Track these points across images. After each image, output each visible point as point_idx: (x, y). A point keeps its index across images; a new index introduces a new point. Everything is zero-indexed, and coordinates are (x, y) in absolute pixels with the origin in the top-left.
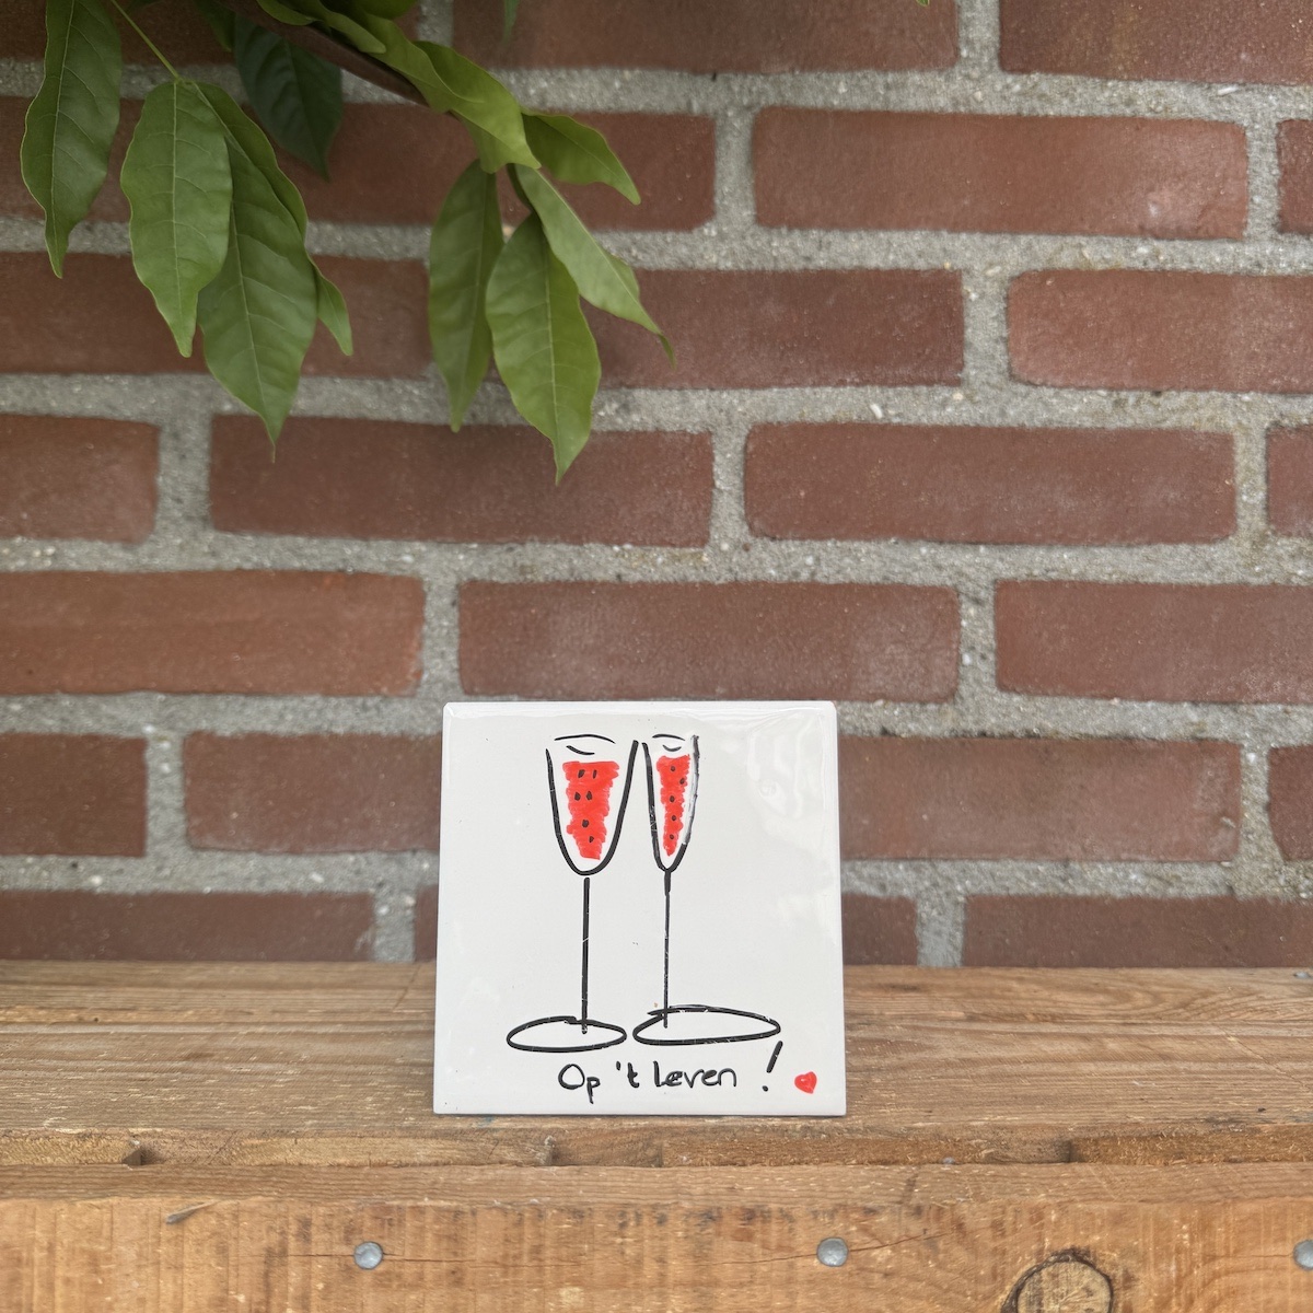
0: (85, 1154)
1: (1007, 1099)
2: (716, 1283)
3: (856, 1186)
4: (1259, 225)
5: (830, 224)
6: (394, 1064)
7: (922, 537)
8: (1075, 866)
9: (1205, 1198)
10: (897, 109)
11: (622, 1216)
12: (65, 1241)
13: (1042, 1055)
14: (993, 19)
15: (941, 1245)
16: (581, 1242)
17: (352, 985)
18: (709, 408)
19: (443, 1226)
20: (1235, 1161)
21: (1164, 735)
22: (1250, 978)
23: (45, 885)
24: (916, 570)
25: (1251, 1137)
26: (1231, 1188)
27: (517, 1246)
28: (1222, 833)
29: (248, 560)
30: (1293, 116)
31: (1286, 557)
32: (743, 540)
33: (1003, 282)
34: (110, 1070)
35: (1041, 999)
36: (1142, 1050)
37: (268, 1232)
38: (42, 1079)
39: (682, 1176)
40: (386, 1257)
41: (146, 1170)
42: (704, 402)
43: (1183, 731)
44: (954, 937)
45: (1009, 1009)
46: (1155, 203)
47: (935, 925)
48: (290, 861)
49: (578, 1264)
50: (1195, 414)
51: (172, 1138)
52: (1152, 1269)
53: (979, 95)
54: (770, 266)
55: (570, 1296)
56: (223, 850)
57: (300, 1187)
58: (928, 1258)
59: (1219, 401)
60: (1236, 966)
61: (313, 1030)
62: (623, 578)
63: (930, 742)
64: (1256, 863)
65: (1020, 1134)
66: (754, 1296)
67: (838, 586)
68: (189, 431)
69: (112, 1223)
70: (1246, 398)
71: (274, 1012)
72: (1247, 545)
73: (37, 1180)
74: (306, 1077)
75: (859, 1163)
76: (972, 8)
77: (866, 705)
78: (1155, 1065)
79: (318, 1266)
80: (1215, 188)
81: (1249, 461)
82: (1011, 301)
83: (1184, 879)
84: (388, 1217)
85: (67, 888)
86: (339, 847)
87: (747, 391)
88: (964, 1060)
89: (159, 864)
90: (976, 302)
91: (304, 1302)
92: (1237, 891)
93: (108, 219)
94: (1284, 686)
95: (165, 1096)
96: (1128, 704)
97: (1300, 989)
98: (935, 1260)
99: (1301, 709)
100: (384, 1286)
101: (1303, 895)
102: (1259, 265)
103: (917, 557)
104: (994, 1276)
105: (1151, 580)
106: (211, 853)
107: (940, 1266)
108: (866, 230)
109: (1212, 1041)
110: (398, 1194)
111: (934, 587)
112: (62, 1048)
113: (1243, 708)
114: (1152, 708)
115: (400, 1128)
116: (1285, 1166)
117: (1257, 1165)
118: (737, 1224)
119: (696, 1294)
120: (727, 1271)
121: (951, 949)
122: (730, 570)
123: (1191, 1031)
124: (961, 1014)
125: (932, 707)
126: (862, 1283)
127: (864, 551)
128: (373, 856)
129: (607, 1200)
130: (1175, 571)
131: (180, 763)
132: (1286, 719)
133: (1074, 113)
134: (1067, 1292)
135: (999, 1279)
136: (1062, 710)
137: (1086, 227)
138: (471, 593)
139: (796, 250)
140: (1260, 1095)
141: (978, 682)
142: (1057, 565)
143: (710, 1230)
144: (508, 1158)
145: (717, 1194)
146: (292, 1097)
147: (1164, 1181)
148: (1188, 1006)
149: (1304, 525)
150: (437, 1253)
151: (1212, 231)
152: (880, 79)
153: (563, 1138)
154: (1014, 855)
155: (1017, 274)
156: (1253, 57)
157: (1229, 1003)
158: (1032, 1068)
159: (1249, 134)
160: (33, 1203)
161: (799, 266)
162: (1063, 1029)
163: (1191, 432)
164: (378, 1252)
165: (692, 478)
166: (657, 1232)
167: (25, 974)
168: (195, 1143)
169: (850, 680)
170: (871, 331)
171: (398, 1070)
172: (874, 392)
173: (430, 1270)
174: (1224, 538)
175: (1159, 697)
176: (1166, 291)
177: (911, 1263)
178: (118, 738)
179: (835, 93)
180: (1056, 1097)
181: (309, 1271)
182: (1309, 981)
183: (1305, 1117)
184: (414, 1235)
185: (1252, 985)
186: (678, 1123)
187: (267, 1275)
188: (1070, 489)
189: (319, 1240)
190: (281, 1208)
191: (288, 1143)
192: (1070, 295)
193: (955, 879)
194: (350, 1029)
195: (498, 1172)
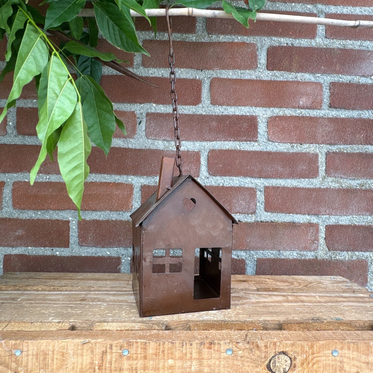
0: (60, 327)
1: (267, 313)
2: (203, 359)
3: (234, 336)
4: (325, 106)
5: (228, 105)
6: (128, 302)
7: (248, 176)
8: (281, 252)
9: (312, 340)
10: (243, 79)
11: (182, 344)
12: (56, 350)
13: (274, 300)
14: (266, 59)
15: (253, 350)
16: (173, 349)
17: (116, 279)
18: (200, 146)
19: (142, 346)
20: (318, 330)
21: (302, 222)
22: (321, 278)
23: (45, 255)
24: (247, 184)
25: (322, 324)
26: (318, 337)
27: (159, 350)
28: (314, 244)
29: (93, 180)
30: (333, 81)
31: (330, 182)
32: (207, 176)
33: (267, 119)
34: (63, 304)
35: (274, 284)
36: (297, 299)
37: (103, 347)
38: (48, 306)
39: (196, 333)
41: (74, 332)
42: (199, 144)
43: (306, 221)
44: (254, 268)
45: (266, 287)
46: (301, 101)
47: (250, 265)
48: (102, 249)
49: (172, 354)
50: (310, 149)
51: (79, 323)
52: (300, 356)
53: (262, 76)
54: (214, 114)
55: (171, 362)
56: (87, 246)
57: (110, 336)
58: (250, 353)
59: (315, 146)
60: (317, 275)
61: (109, 293)
63: (250, 223)
64: (322, 251)
65: (270, 322)
66: (211, 362)
67: (229, 187)
69: (67, 345)
70: (321, 145)
71: (99, 287)
72: (321, 179)
73: (50, 335)
74: (109, 306)
75: (234, 330)
76: (261, 55)
77: (235, 215)
78: (300, 303)
79: (114, 355)
80: (315, 97)
81: (322, 159)
82: (269, 123)
83: (306, 255)
84: (130, 344)
85: (50, 255)
86: (113, 246)
87: (209, 142)
88: (257, 302)
89: (72, 249)
90: (261, 123)
91: (111, 363)
92: (318, 258)
94: (329, 211)
95: (77, 311)
96: (294, 215)
97: (332, 282)
99: (333, 216)
100: (129, 359)
101: (333, 259)
102: (325, 115)
103: (247, 181)
105: (299, 187)
106: (84, 247)
107: (253, 355)
108: (236, 106)
109: (312, 297)
110: (132, 338)
111: (251, 188)
112: (51, 298)
113: (320, 216)
114: (299, 216)
115: (131, 320)
116: (330, 332)
117: (323, 331)
118: (208, 345)
119: (199, 361)
120: (206, 356)
121: (253, 271)
122: (204, 183)
123: (308, 294)
124: (256, 288)
125: (250, 215)
126: (236, 359)
127: (235, 179)
128: (121, 248)
129: (179, 340)
130: (305, 185)
131: (77, 226)
132: (330, 219)
133: (283, 80)
134: (281, 361)
135: (266, 358)
136: (279, 216)
137: (286, 106)
138: (144, 188)
139: (220, 110)
140: (324, 312)
142: (278, 183)
143: (202, 347)
144: (156, 328)
145: (203, 338)
146: (106, 311)
147: (303, 335)
148: (308, 287)
149: (334, 175)
150: (141, 352)
151: (314, 107)
152: (239, 72)
154: (268, 249)
155: (270, 117)
156: (324, 68)
157: (316, 286)
158: (272, 304)
159: (323, 85)
160: (49, 341)
161: (220, 114)
162: (279, 293)
163: (309, 153)
164: (128, 352)
165: (196, 161)
166: (190, 347)
167: (40, 276)
168: (84, 324)
169: (231, 209)
170: (237, 129)
171: (130, 304)
172: (237, 143)
173: (139, 356)
174: (316, 177)
175: (301, 214)
176: (304, 121)
177: (247, 354)
178: (63, 220)
179: (229, 75)
180: (278, 312)
181: (112, 356)
182: (334, 279)
183: (334, 318)
184: (136, 348)
185: (321, 281)
186: (194, 319)
187: (102, 357)
188: (281, 166)
189: (114, 349)
190: (106, 342)
191: (106, 324)
192: (282, 122)
193: (254, 255)
194: (117, 293)
195: (154, 332)
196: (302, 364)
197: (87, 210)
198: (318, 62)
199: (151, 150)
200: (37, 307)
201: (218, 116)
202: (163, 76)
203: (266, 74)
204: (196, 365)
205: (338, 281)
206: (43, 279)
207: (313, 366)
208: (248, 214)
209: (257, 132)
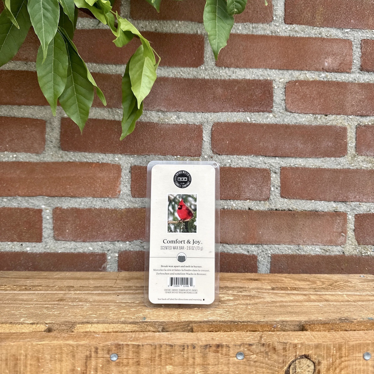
0: (33, 329)
1: (285, 313)
2: (209, 364)
3: (246, 338)
4: (355, 68)
5: (237, 67)
6: (116, 302)
7: (261, 155)
8: (301, 246)
9: (340, 341)
10: (256, 34)
11: (183, 347)
12: (30, 354)
13: (294, 300)
14: (283, 9)
15: (269, 354)
16: (172, 353)
17: (101, 278)
18: (202, 118)
19: (134, 349)
20: (346, 331)
21: (326, 210)
23: (13, 250)
24: (259, 164)
25: (351, 324)
26: (347, 338)
27: (155, 354)
28: (341, 237)
29: (72, 159)
30: (365, 38)
31: (361, 161)
32: (211, 155)
33: (284, 84)
34: (37, 304)
35: (292, 283)
37: (86, 351)
38: (18, 307)
39: (199, 335)
40: (119, 358)
41: (51, 334)
42: (200, 116)
43: (331, 209)
44: (268, 266)
45: (283, 286)
46: (327, 62)
47: (262, 262)
48: (83, 244)
49: (171, 359)
50: (337, 121)
51: (57, 324)
52: (326, 360)
53: (278, 30)
54: (219, 78)
55: (169, 368)
56: (64, 241)
57: (95, 339)
58: (266, 357)
59: (343, 118)
60: (344, 273)
61: (92, 292)
63: (262, 212)
64: (351, 246)
65: (289, 323)
66: (219, 368)
67: (237, 168)
68: (55, 122)
69: (43, 349)
70: (351, 117)
71: (80, 287)
72: (350, 158)
73: (21, 336)
74: (92, 306)
75: (246, 331)
76: (277, 6)
77: (244, 201)
78: (324, 303)
79: (100, 360)
80: (343, 58)
81: (351, 135)
82: (286, 89)
83: (331, 250)
84: (119, 347)
85: (19, 251)
86: (97, 240)
87: (213, 113)
88: (272, 301)
89: (46, 244)
90: (277, 89)
91: (96, 370)
92: (345, 253)
93: (31, 61)
94: (359, 197)
95: (54, 312)
96: (316, 202)
97: (362, 280)
98: (268, 358)
99: (364, 203)
100: (118, 366)
101: (363, 255)
102: (355, 80)
103: (259, 160)
104: (283, 362)
105: (323, 167)
106: (61, 241)
108: (246, 68)
109: (339, 296)
110: (122, 340)
111: (264, 169)
112: (23, 298)
113: (348, 203)
114: (323, 203)
116: (361, 332)
117: (353, 332)
118: (214, 348)
119: (203, 367)
120: (211, 361)
121: (267, 269)
123: (333, 293)
124: (270, 288)
125: (262, 202)
126: (248, 364)
127: (244, 158)
128: (106, 242)
129: (179, 342)
130: (330, 165)
131: (52, 216)
132: (360, 206)
133: (305, 36)
134: (303, 366)
135: (285, 363)
136: (298, 203)
137: (308, 68)
138: (134, 169)
139: (226, 73)
140: (353, 312)
141: (275, 195)
142: (298, 163)
143: (207, 350)
144: (151, 330)
145: (209, 340)
146: (89, 312)
147: (329, 336)
148: (332, 286)
149: (366, 153)
150: (133, 356)
151: (342, 70)
152: (251, 25)
153: (165, 324)
154: (284, 243)
155: (288, 81)
156: (355, 21)
157: (343, 284)
158: (291, 304)
159: (353, 43)
160: (21, 343)
161: (227, 78)
162: (298, 292)
163: (335, 126)
164: (117, 356)
165: (197, 137)
166: (193, 351)
167: (9, 275)
169: (240, 194)
170: (247, 97)
171: (118, 304)
172: (247, 114)
173: (131, 361)
174: (344, 156)
175: (325, 200)
176: (329, 87)
177: (261, 359)
178: (34, 209)
179: (238, 29)
180: (298, 312)
181: (98, 362)
182: (364, 278)
183: (365, 318)
184: (127, 352)
185: (349, 279)
186: (196, 320)
187: (86, 363)
188: (302, 142)
189: (100, 353)
191: (89, 325)
192: (302, 87)
193: (268, 250)
194: (103, 292)
195: (149, 334)
196: (328, 369)
197: (63, 196)
198: (346, 14)
199: (142, 122)
200: (5, 307)
201: (224, 81)
202: (156, 30)
203: (284, 28)
204: (200, 372)
205: (369, 279)
206: (12, 278)
207: (340, 371)
208: (260, 201)
209: (272, 100)
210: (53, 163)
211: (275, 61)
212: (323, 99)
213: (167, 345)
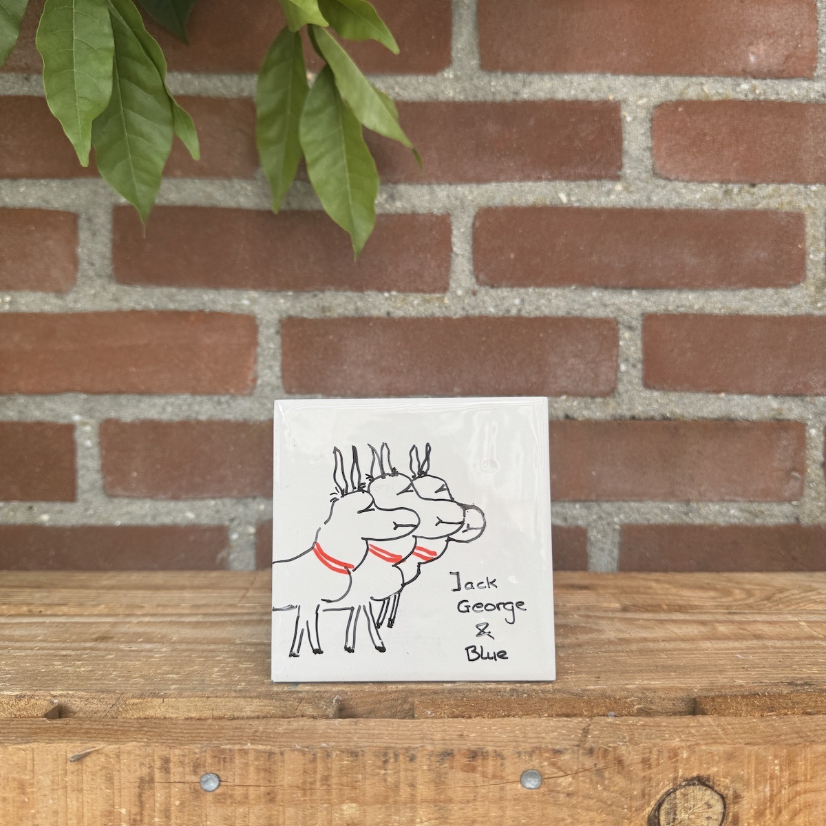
0: (19, 710)
1: (651, 668)
2: (450, 801)
3: (547, 733)
4: (824, 68)
5: (531, 70)
6: (234, 644)
7: (593, 284)
8: (694, 505)
9: (791, 742)
11: (385, 756)
13: (675, 635)
15: (606, 774)
16: (356, 773)
17: (212, 587)
18: (448, 197)
19: (261, 762)
20: (810, 714)
21: (755, 417)
22: (811, 579)
23: (12, 521)
24: (590, 306)
25: (820, 695)
26: (809, 734)
27: (313, 776)
28: (792, 483)
29: (139, 304)
32: (472, 288)
33: (648, 110)
34: (43, 649)
35: (672, 595)
36: (741, 631)
37: (140, 766)
39: (429, 725)
40: (222, 783)
41: (60, 722)
42: (445, 193)
43: (767, 415)
44: (612, 552)
45: (650, 602)
46: (753, 53)
47: (600, 545)
48: (172, 504)
49: (355, 788)
50: (779, 200)
51: (80, 698)
52: (753, 790)
54: (490, 98)
55: (349, 810)
56: (128, 497)
57: (163, 735)
58: (597, 783)
59: (795, 190)
60: (801, 570)
62: (392, 315)
63: (597, 423)
64: (814, 503)
65: (660, 693)
66: (477, 809)
67: (536, 319)
68: (98, 217)
69: (33, 760)
70: (814, 188)
71: (158, 606)
72: (813, 288)
74: (175, 654)
75: (549, 716)
77: (554, 399)
78: (751, 642)
79: (175, 789)
80: (795, 43)
81: (815, 230)
82: (654, 122)
83: (766, 512)
84: (223, 756)
85: (26, 523)
86: (205, 495)
87: (474, 186)
88: (620, 640)
89: (86, 506)
90: (631, 122)
91: (166, 813)
92: (801, 521)
95: (78, 667)
96: (731, 397)
98: (602, 784)
100: (221, 802)
102: (824, 96)
103: (590, 299)
104: (644, 795)
105: (747, 313)
106: (120, 499)
108: (555, 74)
109: (789, 625)
110: (231, 740)
111: (601, 319)
112: (13, 633)
113: (808, 399)
114: (747, 399)
115: (235, 691)
118: (465, 761)
119: (437, 808)
120: (457, 792)
121: (610, 559)
122: (463, 309)
123: (775, 618)
124: (617, 605)
125: (599, 400)
126: (552, 800)
127: (553, 294)
128: (227, 501)
129: (375, 744)
130: (764, 307)
131: (96, 440)
134: (694, 806)
135: (647, 797)
136: (686, 401)
137: (706, 70)
138: (290, 326)
139: (507, 87)
142: (684, 303)
143: (446, 765)
144: (308, 713)
145: (451, 740)
146: (164, 668)
147: (762, 728)
148: (772, 600)
150: (257, 780)
151: (792, 73)
153: (347, 697)
154: (653, 498)
155: (658, 103)
157: (798, 597)
158: (668, 645)
159: (819, 4)
161: (509, 97)
162: (687, 617)
163: (775, 212)
164: (216, 780)
165: (437, 245)
166: (409, 766)
168: (95, 701)
169: (544, 382)
170: (559, 143)
171: (237, 648)
172: (560, 184)
173: (252, 792)
174: (797, 283)
175: (752, 392)
176: (760, 115)
177: (585, 787)
178: (57, 424)
180: (685, 666)
181: (170, 793)
184: (241, 768)
185: (813, 584)
187: (140, 795)
188: (694, 251)
189: (176, 772)
190: (149, 750)
191: (157, 701)
192: (694, 118)
193: (613, 513)
194: (207, 619)
195: (300, 723)
196: (760, 814)
197: (125, 393)
199: (304, 212)
201: (502, 105)
204: (430, 819)
207: (792, 818)
209: (620, 150)
210: (98, 315)
211: (624, 54)
212: (745, 145)
213: (343, 752)
